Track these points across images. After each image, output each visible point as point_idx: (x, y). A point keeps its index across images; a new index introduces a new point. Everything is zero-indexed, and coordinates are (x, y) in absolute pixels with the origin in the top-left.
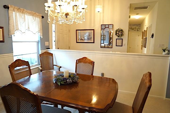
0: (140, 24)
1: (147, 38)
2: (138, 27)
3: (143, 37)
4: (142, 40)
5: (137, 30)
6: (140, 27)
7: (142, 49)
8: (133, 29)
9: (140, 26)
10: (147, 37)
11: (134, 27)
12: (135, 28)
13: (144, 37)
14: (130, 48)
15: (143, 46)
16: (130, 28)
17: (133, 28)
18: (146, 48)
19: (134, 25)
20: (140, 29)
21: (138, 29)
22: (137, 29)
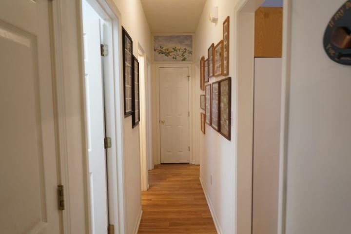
0: (191, 37)
1: (230, 79)
2: (183, 48)
3: (203, 81)
4: (201, 92)
5: (183, 55)
6: (191, 46)
7: (204, 133)
8: (167, 54)
9: (192, 41)
10: (230, 75)
11: (170, 46)
12: (175, 49)
13: (213, 80)
14: (163, 122)
15: (208, 121)
16: (155, 50)
17: (167, 50)
18: (229, 138)
19: (171, 38)
20: (190, 53)
21: (186, 55)
22: (180, 53)
